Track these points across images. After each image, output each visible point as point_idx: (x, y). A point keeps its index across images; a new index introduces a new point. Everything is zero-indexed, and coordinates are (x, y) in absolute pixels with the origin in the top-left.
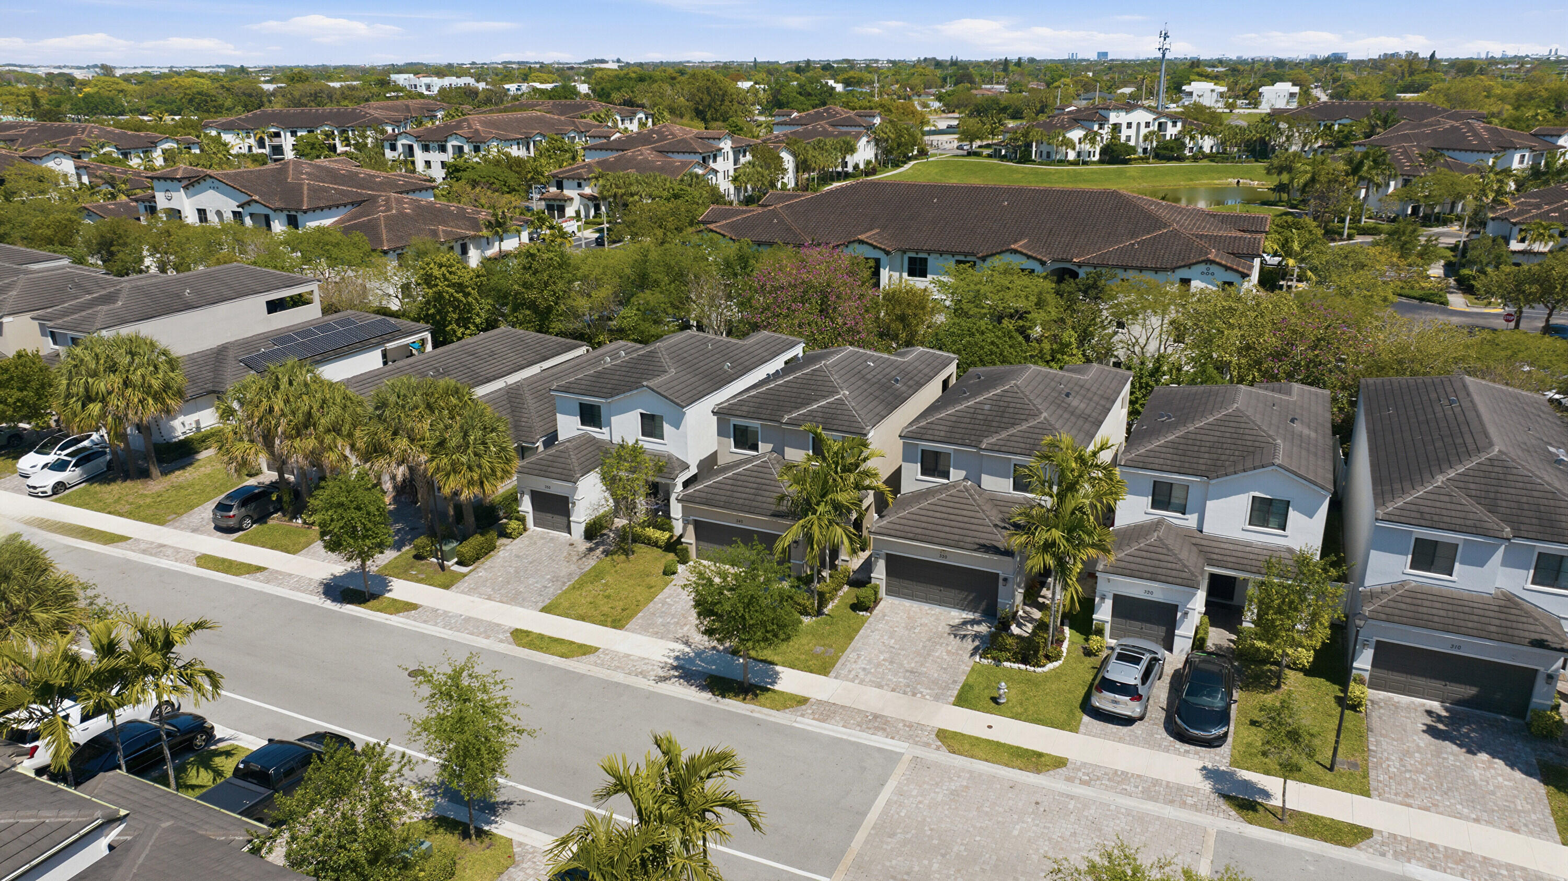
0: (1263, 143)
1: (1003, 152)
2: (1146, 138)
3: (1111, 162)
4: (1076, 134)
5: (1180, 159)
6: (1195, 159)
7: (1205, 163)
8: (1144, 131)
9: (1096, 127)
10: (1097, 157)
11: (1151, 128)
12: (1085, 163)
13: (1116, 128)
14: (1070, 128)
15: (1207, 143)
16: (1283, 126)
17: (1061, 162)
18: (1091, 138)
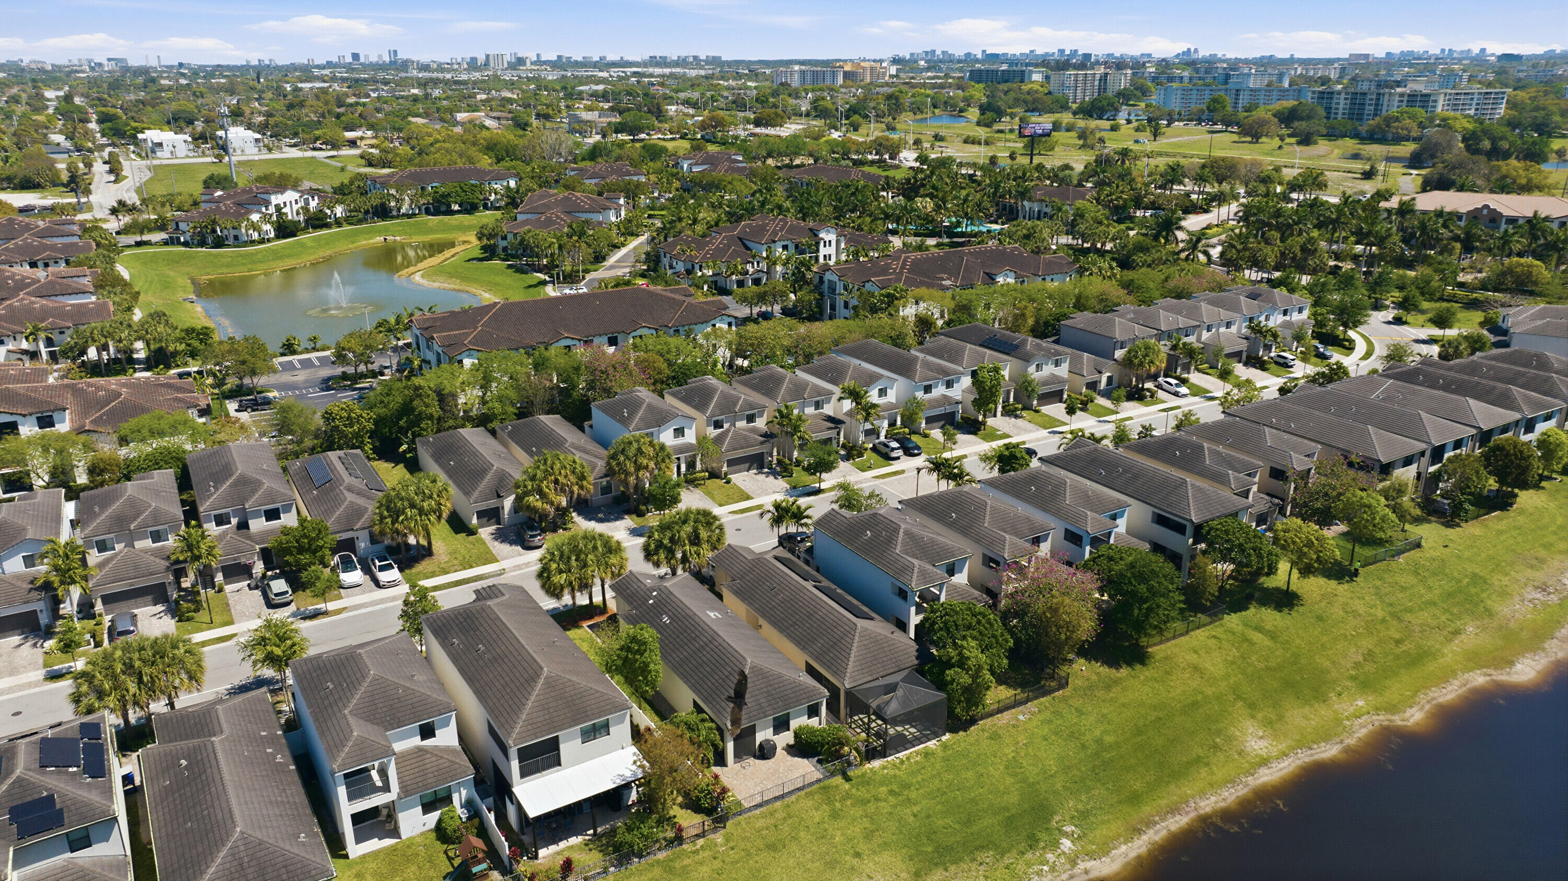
0: (383, 205)
1: (182, 239)
2: (298, 214)
3: (285, 237)
4: (255, 217)
5: (327, 226)
6: (338, 223)
7: (347, 228)
8: (295, 207)
9: (264, 209)
10: (272, 235)
11: (299, 205)
12: (269, 240)
13: (278, 208)
14: (250, 212)
15: (339, 211)
16: (393, 192)
17: (253, 242)
18: (266, 218)
